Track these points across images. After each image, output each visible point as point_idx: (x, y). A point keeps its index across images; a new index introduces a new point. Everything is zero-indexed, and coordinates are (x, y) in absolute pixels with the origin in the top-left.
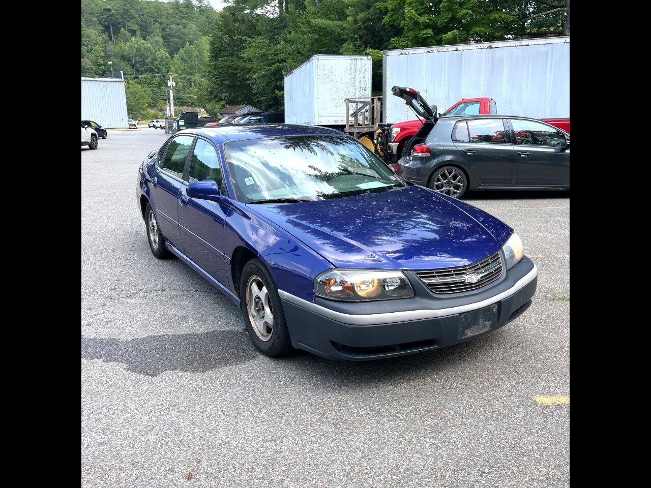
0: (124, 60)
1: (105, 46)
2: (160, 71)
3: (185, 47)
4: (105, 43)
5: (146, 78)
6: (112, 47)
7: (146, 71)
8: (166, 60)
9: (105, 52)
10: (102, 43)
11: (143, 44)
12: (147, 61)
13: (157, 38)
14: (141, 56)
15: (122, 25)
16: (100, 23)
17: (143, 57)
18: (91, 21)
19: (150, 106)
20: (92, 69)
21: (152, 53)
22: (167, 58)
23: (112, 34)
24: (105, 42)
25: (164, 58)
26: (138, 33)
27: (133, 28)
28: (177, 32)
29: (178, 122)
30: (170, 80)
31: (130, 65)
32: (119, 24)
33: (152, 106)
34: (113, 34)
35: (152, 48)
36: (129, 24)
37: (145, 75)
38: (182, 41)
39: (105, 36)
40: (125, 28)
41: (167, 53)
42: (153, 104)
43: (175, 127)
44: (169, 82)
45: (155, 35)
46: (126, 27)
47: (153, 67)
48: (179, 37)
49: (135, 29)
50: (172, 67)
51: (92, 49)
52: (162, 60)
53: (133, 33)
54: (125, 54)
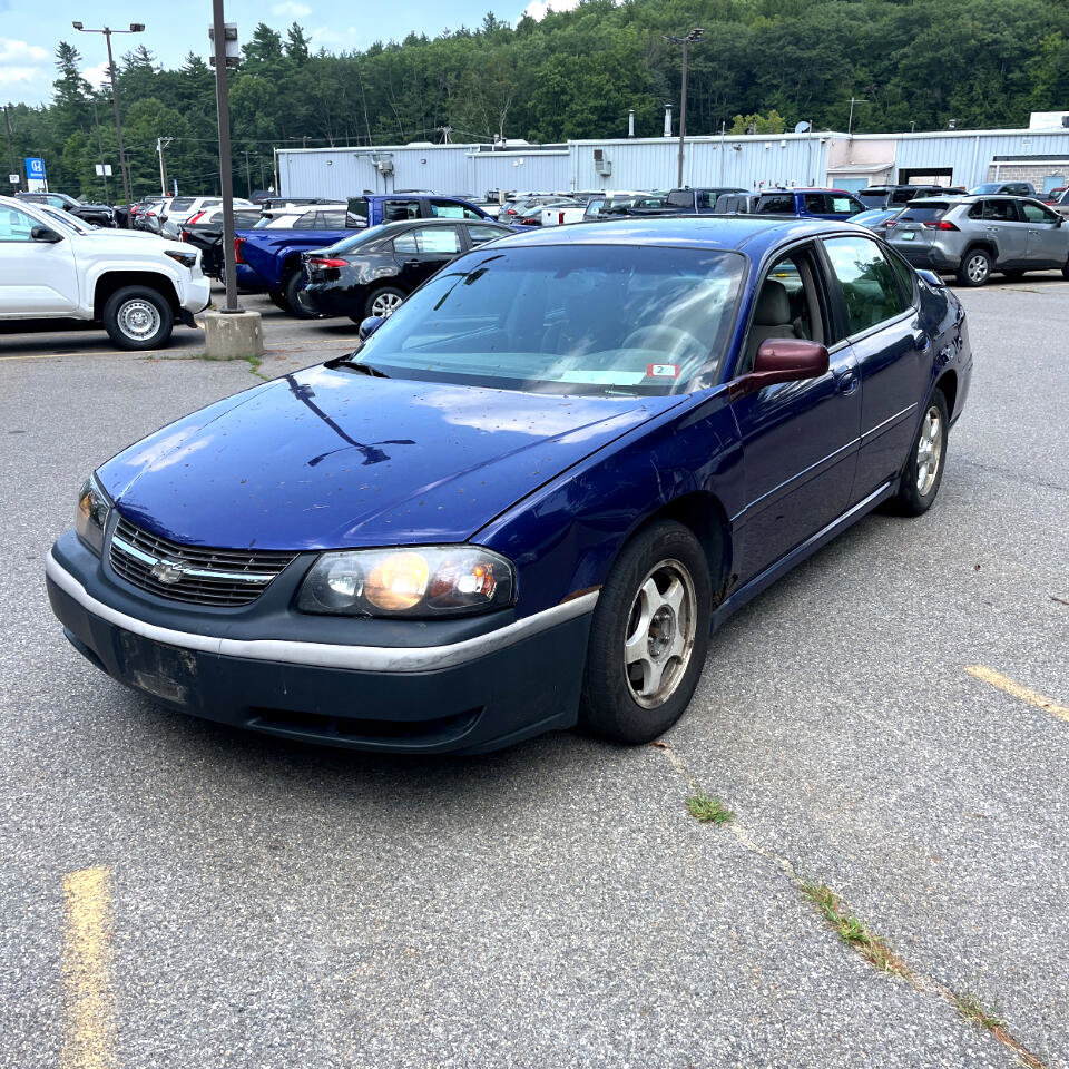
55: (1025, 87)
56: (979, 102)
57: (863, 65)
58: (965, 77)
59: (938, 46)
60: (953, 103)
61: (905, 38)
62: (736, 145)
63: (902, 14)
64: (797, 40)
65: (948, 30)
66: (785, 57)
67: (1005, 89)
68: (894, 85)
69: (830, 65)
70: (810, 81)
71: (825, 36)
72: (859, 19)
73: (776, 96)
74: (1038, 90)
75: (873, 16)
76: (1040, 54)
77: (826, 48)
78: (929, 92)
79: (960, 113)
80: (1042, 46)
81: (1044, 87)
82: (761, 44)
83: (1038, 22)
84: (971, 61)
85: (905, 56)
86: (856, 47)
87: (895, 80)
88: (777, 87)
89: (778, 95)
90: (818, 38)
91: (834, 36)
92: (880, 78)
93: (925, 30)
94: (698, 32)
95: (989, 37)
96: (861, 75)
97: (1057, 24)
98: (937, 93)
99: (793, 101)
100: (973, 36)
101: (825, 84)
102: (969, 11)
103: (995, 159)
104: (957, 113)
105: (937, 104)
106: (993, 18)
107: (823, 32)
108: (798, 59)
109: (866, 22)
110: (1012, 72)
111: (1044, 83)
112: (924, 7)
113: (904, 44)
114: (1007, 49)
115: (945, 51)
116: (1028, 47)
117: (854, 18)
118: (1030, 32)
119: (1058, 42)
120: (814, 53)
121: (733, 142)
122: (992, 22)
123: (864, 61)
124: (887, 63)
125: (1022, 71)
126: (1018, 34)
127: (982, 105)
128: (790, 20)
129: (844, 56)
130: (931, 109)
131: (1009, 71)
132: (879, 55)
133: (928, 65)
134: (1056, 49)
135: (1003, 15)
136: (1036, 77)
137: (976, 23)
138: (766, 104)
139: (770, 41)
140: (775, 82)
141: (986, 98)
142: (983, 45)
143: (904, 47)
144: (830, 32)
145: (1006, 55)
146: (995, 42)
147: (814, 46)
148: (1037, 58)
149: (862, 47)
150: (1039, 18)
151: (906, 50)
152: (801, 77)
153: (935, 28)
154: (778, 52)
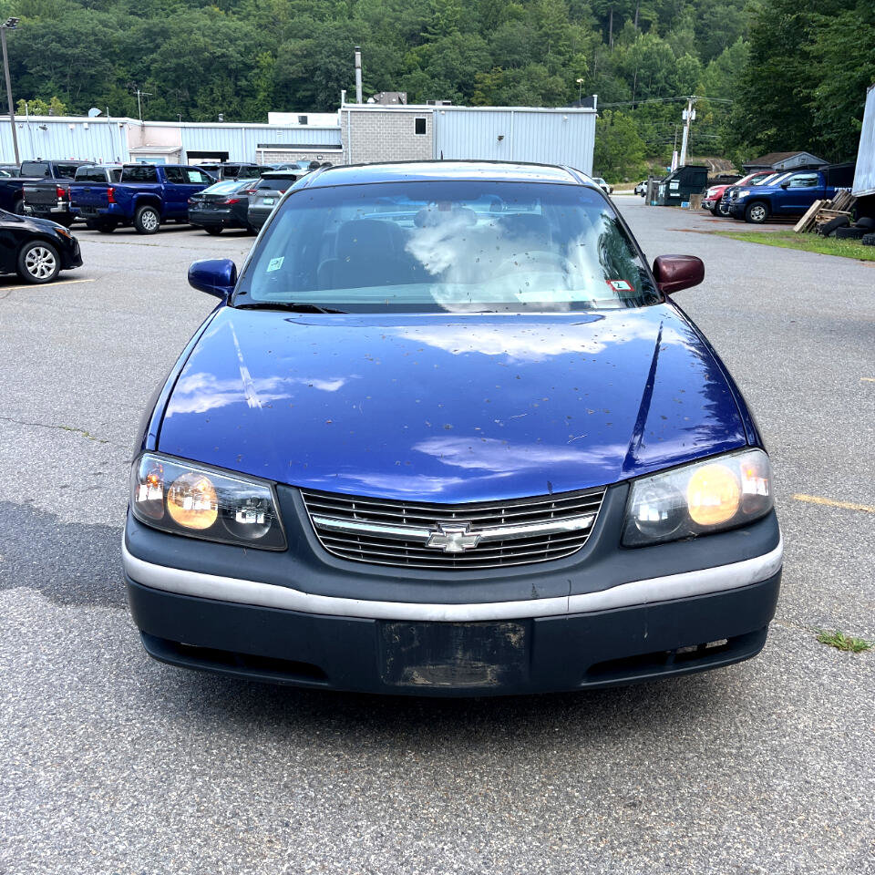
0: (620, 76)
1: (593, 54)
2: (678, 92)
3: (735, 45)
4: (594, 48)
5: (650, 107)
6: (604, 55)
7: (654, 94)
8: (692, 72)
9: (591, 64)
10: (589, 49)
11: (657, 44)
12: (658, 76)
13: (683, 33)
14: (649, 68)
15: (629, 13)
16: (595, 14)
17: (653, 69)
18: (580, 10)
19: (648, 157)
20: (565, 94)
21: (669, 61)
22: (695, 68)
23: (611, 32)
24: (594, 46)
25: (691, 67)
26: (654, 26)
27: (646, 18)
28: (722, 18)
29: (668, 183)
30: (687, 109)
31: (629, 85)
32: (625, 12)
33: (652, 157)
34: (613, 31)
35: (671, 51)
36: (643, 11)
37: (651, 101)
38: (729, 34)
39: (597, 36)
40: (633, 18)
41: (696, 60)
42: (655, 152)
43: (661, 193)
44: (684, 112)
45: (683, 28)
46: (637, 17)
47: (667, 86)
48: (726, 28)
49: (650, 19)
50: (701, 84)
51: (571, 59)
52: (684, 73)
53: (645, 26)
54: (624, 65)
55: (252, 93)
56: (219, 103)
57: (120, 65)
58: (205, 82)
59: (179, 55)
60: (200, 102)
61: (151, 45)
62: (41, 125)
63: (145, 26)
64: (60, 39)
65: (184, 42)
66: (51, 51)
67: (237, 94)
68: (151, 84)
69: (92, 63)
70: (77, 75)
71: (84, 37)
72: (110, 28)
73: (49, 85)
74: (261, 95)
75: (122, 25)
76: (258, 67)
77: (86, 48)
78: (179, 92)
79: (207, 110)
80: (258, 62)
81: (266, 94)
82: (27, 39)
83: (252, 42)
84: (207, 69)
85: (154, 61)
86: (112, 50)
87: (151, 80)
88: (48, 77)
89: (51, 84)
90: (79, 38)
91: (92, 38)
92: (137, 77)
93: (167, 41)
94: (14, 21)
95: (219, 51)
96: (121, 73)
97: (267, 45)
98: (186, 93)
99: (65, 91)
100: (206, 49)
101: (91, 78)
102: (199, 29)
103: (259, 146)
104: (205, 110)
105: (187, 102)
106: (218, 36)
107: (82, 34)
108: (63, 56)
109: (117, 30)
110: (239, 80)
111: (265, 91)
112: (163, 22)
113: (153, 51)
114: (233, 62)
115: (186, 59)
116: (249, 62)
117: (105, 26)
118: (248, 50)
119: (269, 60)
120: (77, 51)
121: (38, 122)
122: (218, 39)
123: (122, 63)
124: (140, 65)
125: (247, 80)
126: (240, 51)
127: (221, 105)
128: (50, 21)
129: (104, 56)
130: (184, 105)
131: (237, 79)
132: (133, 58)
133: (175, 70)
134: (269, 65)
135: (226, 35)
136: (258, 85)
137: (207, 39)
138: (42, 91)
139: (35, 37)
140: (46, 73)
141: (224, 99)
142: (215, 58)
143: (152, 53)
144: (87, 35)
145: (232, 66)
146: (223, 55)
147: (75, 45)
148: (256, 71)
149: (118, 51)
150: (252, 40)
151: (154, 56)
152: (68, 71)
153: (174, 40)
154: (43, 48)
